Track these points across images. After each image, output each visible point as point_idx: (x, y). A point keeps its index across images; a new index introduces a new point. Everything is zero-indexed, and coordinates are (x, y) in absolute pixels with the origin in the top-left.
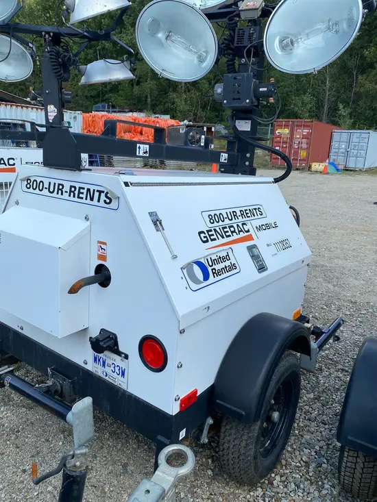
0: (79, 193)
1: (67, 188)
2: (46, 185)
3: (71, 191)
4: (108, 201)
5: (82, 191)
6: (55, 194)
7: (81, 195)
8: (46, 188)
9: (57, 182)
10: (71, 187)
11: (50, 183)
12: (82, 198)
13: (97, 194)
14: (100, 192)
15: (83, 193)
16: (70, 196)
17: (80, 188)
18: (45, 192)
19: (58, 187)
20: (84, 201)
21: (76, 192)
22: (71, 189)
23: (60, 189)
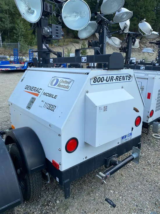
0: (120, 78)
1: (115, 78)
2: (105, 79)
3: (116, 79)
4: (129, 79)
5: (121, 77)
6: (109, 82)
7: (120, 79)
8: (105, 80)
9: (111, 76)
10: (117, 77)
11: (107, 77)
12: (121, 80)
13: (126, 77)
14: (127, 76)
15: (121, 78)
16: (116, 81)
17: (120, 76)
18: (105, 82)
19: (111, 78)
20: (121, 81)
21: (119, 79)
22: (116, 77)
23: (112, 79)
